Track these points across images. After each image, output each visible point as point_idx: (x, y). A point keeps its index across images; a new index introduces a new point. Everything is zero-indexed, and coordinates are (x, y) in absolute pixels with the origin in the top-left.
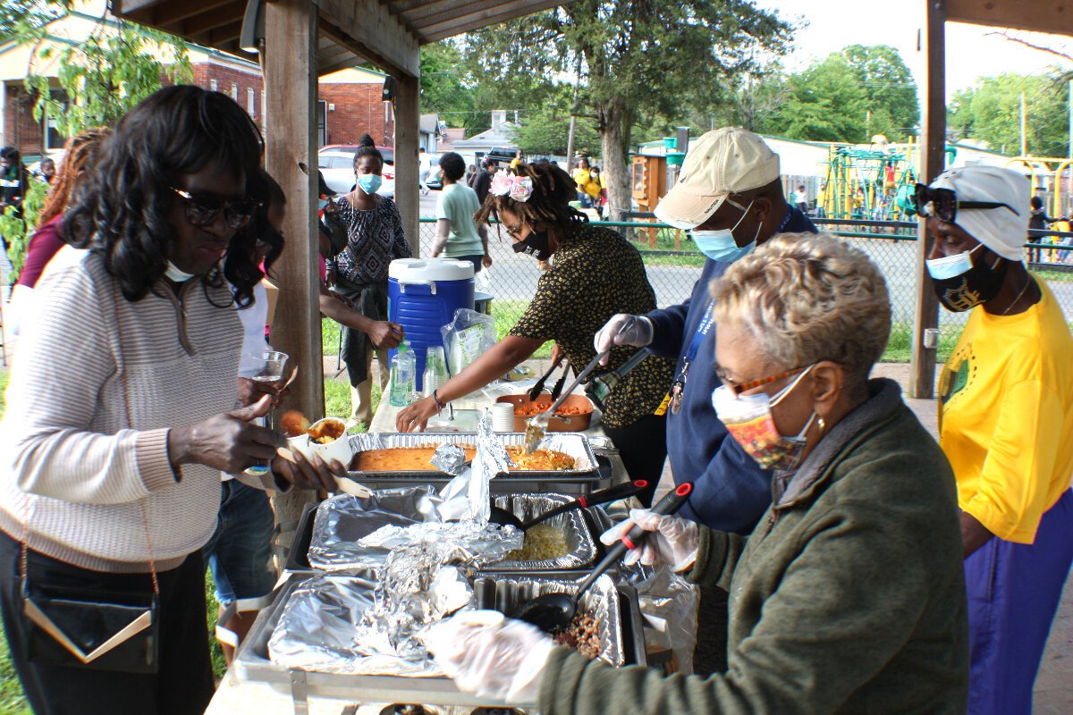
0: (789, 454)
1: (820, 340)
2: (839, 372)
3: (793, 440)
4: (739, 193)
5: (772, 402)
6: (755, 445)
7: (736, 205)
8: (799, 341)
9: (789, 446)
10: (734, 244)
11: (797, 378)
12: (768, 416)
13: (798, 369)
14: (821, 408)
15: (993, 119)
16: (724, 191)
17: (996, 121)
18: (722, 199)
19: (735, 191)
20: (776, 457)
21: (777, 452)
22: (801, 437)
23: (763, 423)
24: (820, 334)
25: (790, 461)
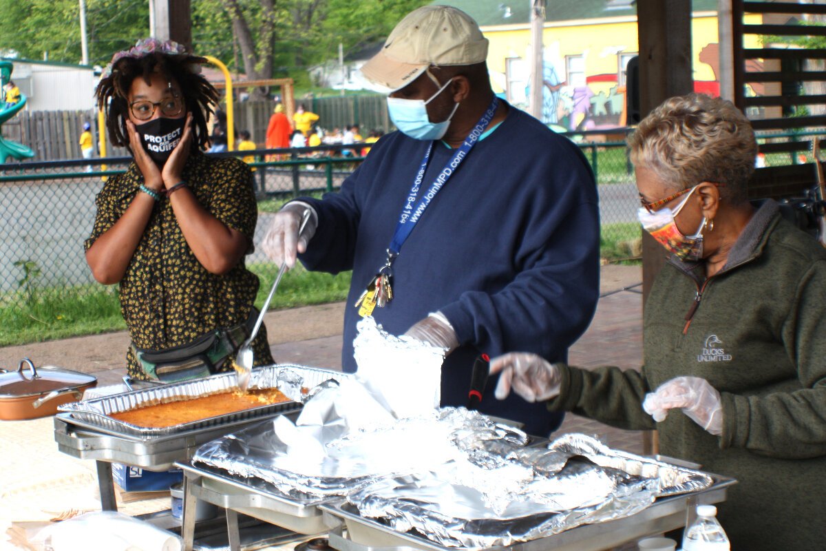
0: (693, 248)
1: (697, 169)
2: (715, 189)
3: (693, 238)
4: (440, 66)
5: (673, 214)
6: (670, 244)
7: (433, 78)
8: (683, 171)
9: (691, 242)
10: (425, 117)
11: (686, 196)
12: (673, 223)
13: (687, 189)
14: (709, 214)
15: (24, 18)
16: (425, 61)
17: (29, 21)
18: (422, 69)
19: (436, 63)
20: (685, 251)
21: (685, 248)
22: (699, 235)
23: (670, 228)
24: (696, 164)
25: (696, 253)
